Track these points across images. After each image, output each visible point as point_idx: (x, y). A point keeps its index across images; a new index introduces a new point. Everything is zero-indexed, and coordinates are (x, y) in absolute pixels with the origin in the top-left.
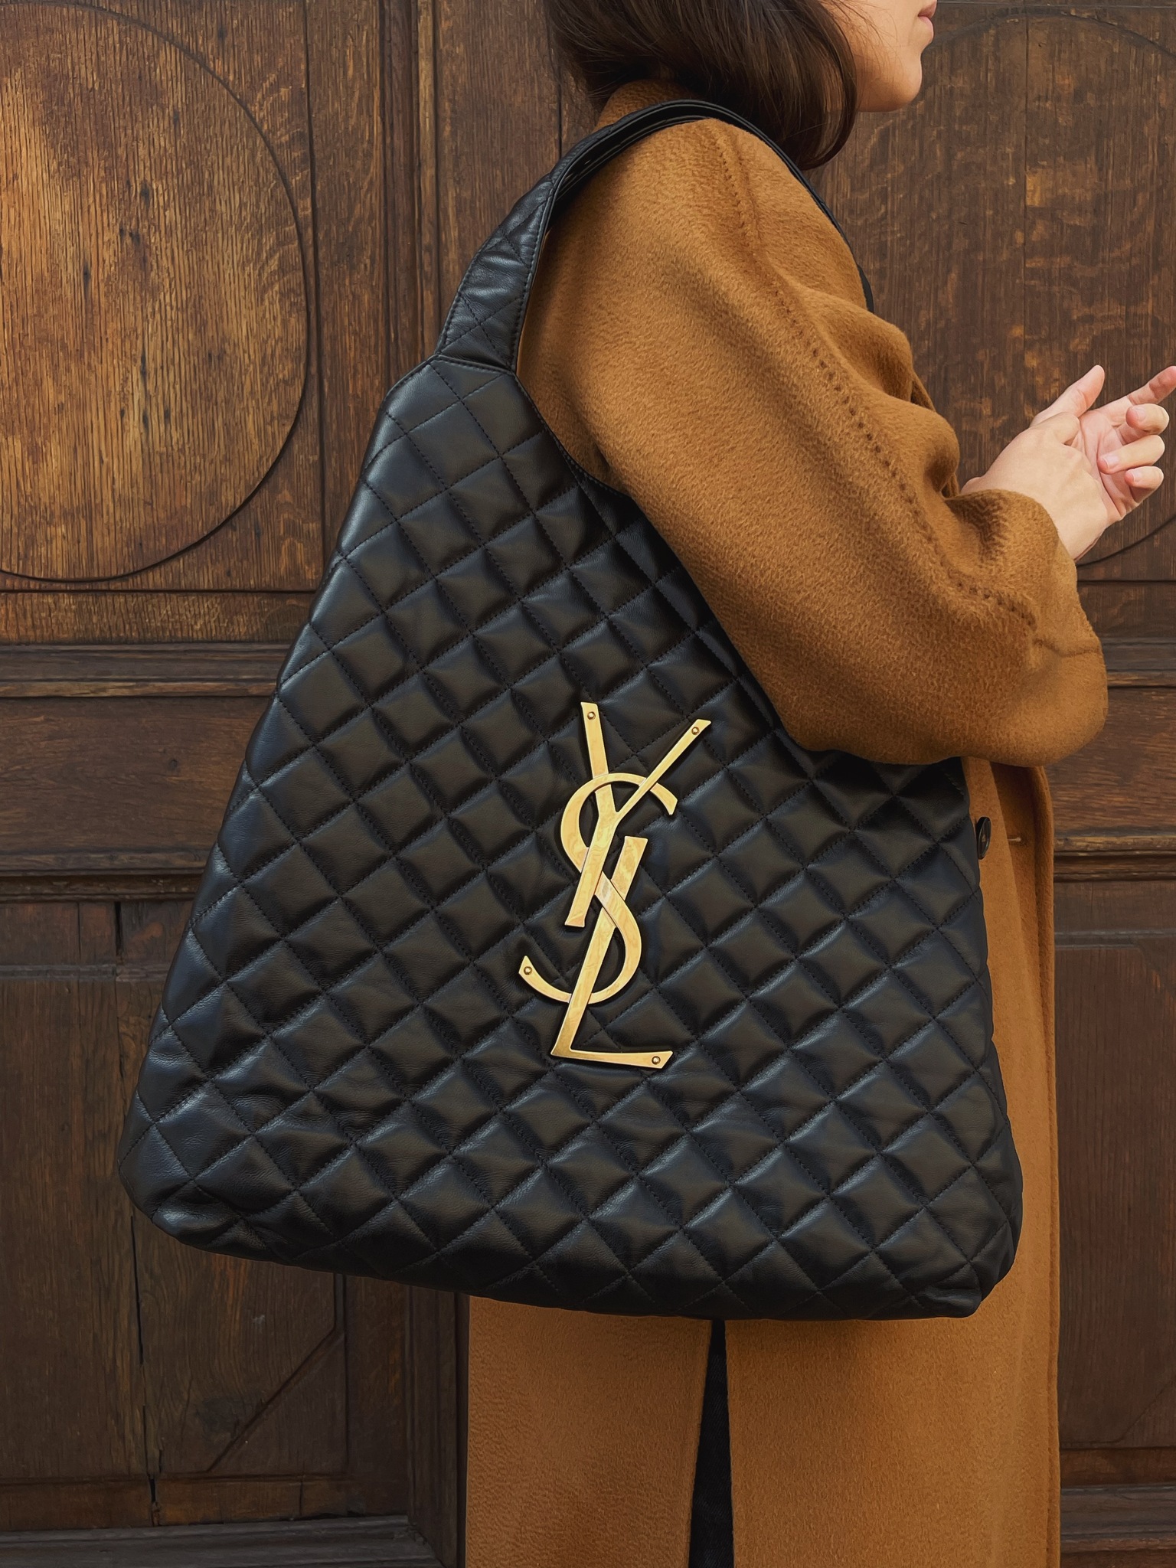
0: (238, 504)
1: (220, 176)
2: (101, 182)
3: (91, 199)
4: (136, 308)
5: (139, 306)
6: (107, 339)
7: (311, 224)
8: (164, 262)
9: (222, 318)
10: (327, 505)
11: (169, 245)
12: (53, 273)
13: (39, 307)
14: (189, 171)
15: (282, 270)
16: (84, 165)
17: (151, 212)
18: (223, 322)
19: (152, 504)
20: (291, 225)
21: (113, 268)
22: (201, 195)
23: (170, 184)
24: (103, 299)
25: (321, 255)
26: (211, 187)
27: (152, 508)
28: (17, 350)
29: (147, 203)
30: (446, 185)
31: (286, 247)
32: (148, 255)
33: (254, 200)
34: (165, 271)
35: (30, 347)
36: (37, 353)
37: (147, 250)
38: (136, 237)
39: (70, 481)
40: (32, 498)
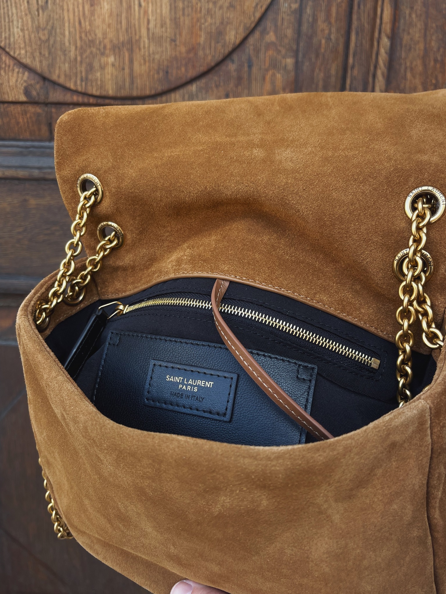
0: (238, 42)
10: (301, 44)
19: (174, 41)
27: (176, 45)
39: (117, 20)
40: (90, 34)
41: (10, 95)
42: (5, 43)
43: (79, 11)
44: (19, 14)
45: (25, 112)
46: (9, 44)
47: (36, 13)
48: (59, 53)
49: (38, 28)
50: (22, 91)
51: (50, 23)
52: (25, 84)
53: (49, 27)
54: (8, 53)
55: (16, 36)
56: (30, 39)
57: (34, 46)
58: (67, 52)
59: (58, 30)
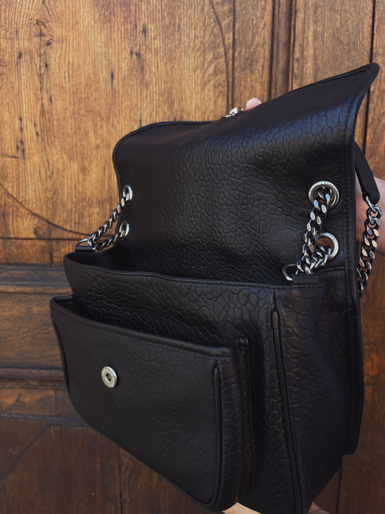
1: (185, 20)
2: (121, 25)
3: (116, 35)
4: (137, 94)
5: (139, 93)
6: (122, 111)
7: (231, 48)
8: (153, 69)
9: (182, 99)
11: (156, 59)
12: (95, 75)
13: (87, 94)
14: (168, 18)
15: (216, 73)
16: (112, 16)
17: (147, 41)
18: (182, 101)
20: (221, 48)
21: (126, 72)
22: (174, 31)
23: (158, 25)
24: (121, 90)
25: (236, 64)
26: (179, 27)
28: (76, 116)
29: (145, 36)
30: (308, 24)
31: (218, 60)
32: (144, 65)
33: (202, 34)
34: (153, 74)
35: (83, 115)
36: (86, 118)
37: (145, 63)
38: (138, 55)
39: (102, 185)
40: (82, 194)
41: (24, 234)
42: (22, 200)
43: (75, 179)
44: (33, 181)
45: (34, 245)
46: (25, 200)
47: (45, 180)
48: (60, 206)
49: (46, 190)
50: (32, 231)
51: (55, 187)
52: (35, 227)
53: (54, 189)
54: (23, 206)
55: (30, 196)
56: (40, 198)
57: (42, 202)
58: (65, 206)
59: (60, 191)
